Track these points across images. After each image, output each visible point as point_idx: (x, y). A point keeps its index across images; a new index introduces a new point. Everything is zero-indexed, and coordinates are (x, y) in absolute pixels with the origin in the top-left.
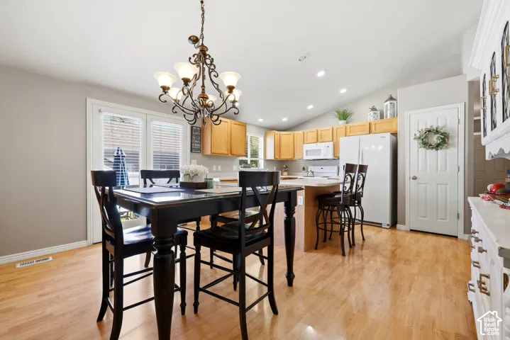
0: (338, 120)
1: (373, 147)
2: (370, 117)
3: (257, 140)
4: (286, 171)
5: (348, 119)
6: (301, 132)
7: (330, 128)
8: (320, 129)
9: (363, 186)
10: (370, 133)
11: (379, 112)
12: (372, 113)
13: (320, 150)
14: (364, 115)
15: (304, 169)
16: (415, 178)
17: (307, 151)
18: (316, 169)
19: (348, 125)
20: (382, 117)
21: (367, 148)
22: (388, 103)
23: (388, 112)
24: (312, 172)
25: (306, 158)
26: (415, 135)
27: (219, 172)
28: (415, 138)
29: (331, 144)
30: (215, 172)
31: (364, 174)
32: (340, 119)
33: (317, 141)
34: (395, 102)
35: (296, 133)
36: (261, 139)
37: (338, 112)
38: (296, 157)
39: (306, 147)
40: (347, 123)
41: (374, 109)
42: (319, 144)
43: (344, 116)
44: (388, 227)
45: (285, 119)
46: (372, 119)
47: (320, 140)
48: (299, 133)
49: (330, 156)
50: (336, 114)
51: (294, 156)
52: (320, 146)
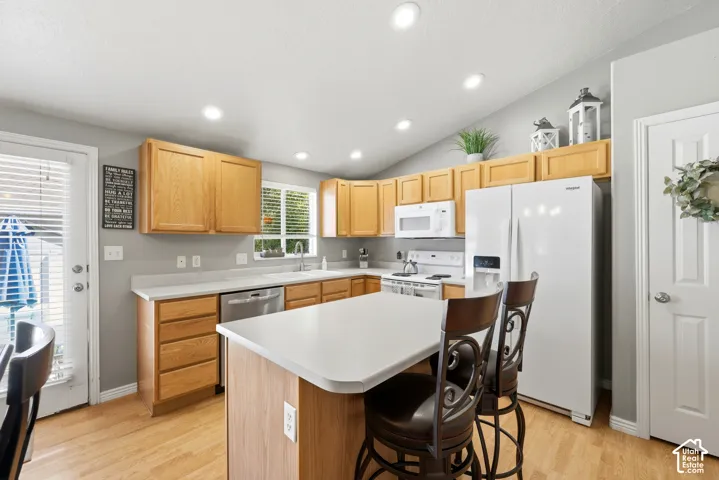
0: (464, 153)
1: (542, 209)
2: (535, 143)
3: (302, 197)
4: (364, 259)
5: (486, 150)
6: (391, 181)
7: (447, 170)
8: (428, 174)
9: (520, 346)
10: (535, 180)
11: (555, 133)
12: (540, 133)
13: (427, 218)
14: (523, 140)
15: (399, 255)
16: (664, 299)
17: (401, 219)
18: (422, 258)
19: (487, 164)
20: (564, 141)
21: (527, 212)
22: (580, 107)
23: (581, 130)
24: (414, 264)
25: (399, 234)
26: (667, 180)
27: (196, 270)
28: (668, 191)
29: (448, 206)
30: (181, 271)
31: (523, 309)
32: (469, 152)
33: (422, 201)
34: (596, 105)
35: (382, 182)
36: (313, 197)
37: (465, 137)
38: (383, 234)
39: (401, 212)
40: (484, 159)
41: (544, 125)
42: (424, 205)
43: (479, 145)
44: (588, 423)
45: (356, 155)
46: (540, 147)
47: (427, 197)
48: (387, 183)
49: (448, 232)
50: (462, 141)
51: (378, 231)
52: (428, 209)
